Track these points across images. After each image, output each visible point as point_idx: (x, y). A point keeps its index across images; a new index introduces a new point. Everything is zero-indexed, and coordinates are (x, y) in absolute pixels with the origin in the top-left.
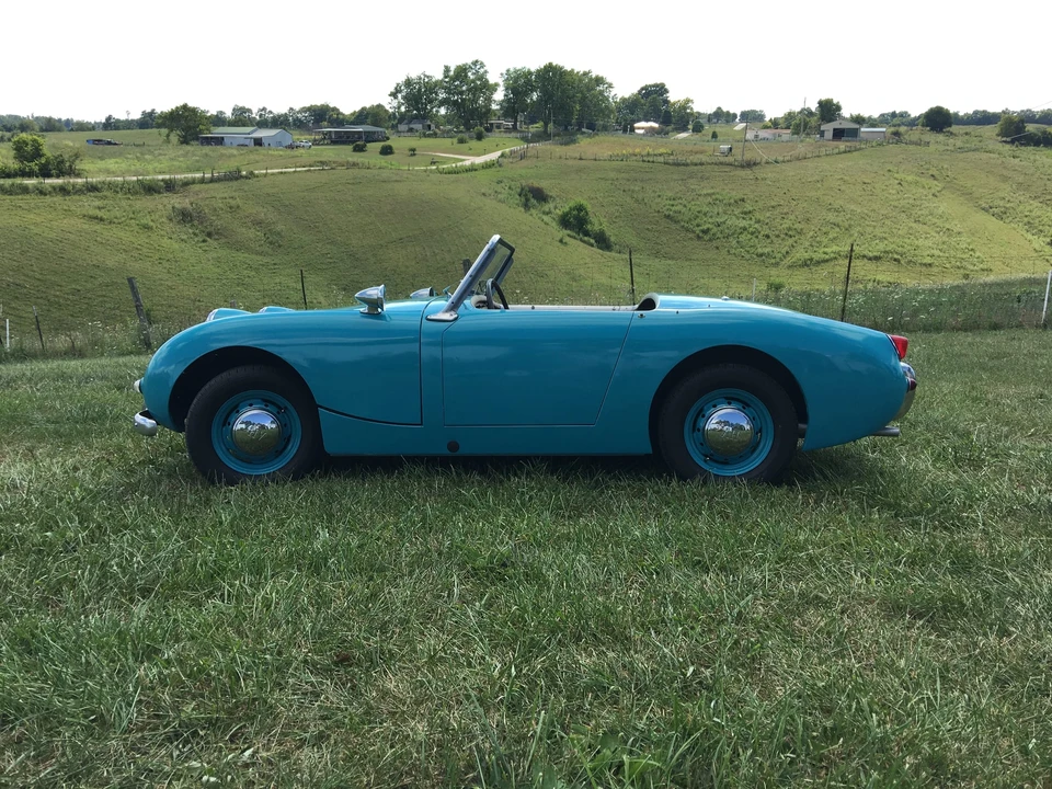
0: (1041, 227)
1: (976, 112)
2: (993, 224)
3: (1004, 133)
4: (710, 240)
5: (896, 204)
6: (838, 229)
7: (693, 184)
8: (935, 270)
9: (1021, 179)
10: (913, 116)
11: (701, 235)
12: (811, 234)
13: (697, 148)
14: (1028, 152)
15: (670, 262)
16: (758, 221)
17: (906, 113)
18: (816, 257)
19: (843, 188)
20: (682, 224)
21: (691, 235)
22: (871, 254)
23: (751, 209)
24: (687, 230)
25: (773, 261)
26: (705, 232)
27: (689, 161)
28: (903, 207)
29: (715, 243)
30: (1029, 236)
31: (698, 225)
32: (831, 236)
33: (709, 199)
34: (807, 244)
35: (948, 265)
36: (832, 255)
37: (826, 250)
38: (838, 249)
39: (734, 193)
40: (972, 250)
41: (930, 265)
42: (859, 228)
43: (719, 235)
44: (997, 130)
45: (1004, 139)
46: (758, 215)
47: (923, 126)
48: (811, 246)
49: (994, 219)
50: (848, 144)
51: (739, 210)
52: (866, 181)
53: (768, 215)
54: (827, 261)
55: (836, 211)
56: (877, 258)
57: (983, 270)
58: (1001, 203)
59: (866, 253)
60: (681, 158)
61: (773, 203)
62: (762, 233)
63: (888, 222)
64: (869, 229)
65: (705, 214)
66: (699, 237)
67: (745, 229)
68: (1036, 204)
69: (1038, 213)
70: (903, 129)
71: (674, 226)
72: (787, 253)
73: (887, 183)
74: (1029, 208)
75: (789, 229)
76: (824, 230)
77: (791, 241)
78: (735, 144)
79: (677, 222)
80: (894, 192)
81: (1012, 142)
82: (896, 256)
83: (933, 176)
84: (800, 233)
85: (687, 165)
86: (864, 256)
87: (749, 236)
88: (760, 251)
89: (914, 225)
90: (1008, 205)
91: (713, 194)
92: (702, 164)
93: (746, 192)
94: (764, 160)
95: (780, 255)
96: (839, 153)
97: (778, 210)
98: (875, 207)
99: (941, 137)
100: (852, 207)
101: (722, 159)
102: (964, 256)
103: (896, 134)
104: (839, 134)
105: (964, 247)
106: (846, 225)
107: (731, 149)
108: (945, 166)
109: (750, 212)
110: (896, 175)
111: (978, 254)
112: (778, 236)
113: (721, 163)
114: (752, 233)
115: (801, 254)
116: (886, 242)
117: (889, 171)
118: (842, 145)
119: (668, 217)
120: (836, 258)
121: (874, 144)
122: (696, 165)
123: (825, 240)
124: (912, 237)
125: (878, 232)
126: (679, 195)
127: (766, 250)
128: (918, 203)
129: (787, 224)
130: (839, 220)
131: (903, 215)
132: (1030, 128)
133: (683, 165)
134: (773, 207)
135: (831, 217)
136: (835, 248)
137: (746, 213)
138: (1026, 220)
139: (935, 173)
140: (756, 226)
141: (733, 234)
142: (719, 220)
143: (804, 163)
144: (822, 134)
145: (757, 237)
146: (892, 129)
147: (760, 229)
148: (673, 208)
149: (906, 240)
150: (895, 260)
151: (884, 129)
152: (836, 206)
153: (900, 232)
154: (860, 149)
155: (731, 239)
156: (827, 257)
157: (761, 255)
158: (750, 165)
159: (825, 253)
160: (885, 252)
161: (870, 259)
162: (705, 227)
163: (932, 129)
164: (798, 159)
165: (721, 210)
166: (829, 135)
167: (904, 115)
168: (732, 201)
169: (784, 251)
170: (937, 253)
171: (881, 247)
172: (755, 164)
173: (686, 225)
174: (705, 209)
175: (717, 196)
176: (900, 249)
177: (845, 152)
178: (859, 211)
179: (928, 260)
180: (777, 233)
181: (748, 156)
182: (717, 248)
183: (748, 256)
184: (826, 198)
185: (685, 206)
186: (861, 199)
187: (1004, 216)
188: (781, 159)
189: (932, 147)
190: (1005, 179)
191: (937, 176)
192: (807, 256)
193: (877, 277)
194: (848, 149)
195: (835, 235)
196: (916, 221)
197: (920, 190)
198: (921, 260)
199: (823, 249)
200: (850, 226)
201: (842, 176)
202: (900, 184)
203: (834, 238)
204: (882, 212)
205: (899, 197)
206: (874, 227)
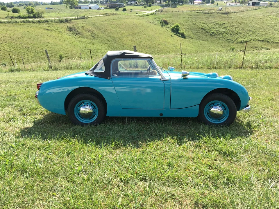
4: (214, 35)
5: (269, 25)
6: (252, 32)
7: (210, 19)
11: (211, 34)
12: (244, 33)
13: (212, 8)
15: (202, 41)
16: (228, 30)
18: (245, 40)
19: (254, 20)
20: (206, 30)
21: (209, 34)
22: (261, 40)
23: (227, 26)
24: (208, 32)
25: (232, 41)
26: (213, 33)
27: (209, 12)
28: (271, 26)
29: (215, 36)
31: (211, 31)
32: (249, 34)
33: (215, 23)
34: (242, 36)
36: (249, 40)
37: (248, 38)
38: (251, 38)
39: (222, 22)
41: (278, 43)
42: (258, 32)
43: (217, 34)
46: (228, 28)
47: (278, 2)
48: (244, 37)
50: (256, 7)
51: (223, 26)
52: (261, 18)
53: (231, 28)
55: (252, 27)
56: (263, 41)
59: (259, 39)
60: (207, 11)
61: (233, 25)
62: (230, 33)
63: (266, 30)
64: (261, 32)
65: (213, 28)
66: (211, 35)
67: (224, 32)
70: (273, 3)
71: (204, 31)
72: (236, 39)
73: (267, 19)
75: (237, 32)
76: (248, 32)
77: (238, 36)
78: (223, 7)
79: (205, 30)
80: (269, 21)
82: (268, 40)
84: (240, 33)
85: (209, 13)
86: (259, 40)
87: (226, 34)
88: (228, 38)
89: (274, 31)
91: (216, 22)
92: (213, 13)
93: (225, 21)
94: (231, 12)
95: (234, 40)
97: (235, 26)
98: (263, 25)
100: (256, 26)
101: (219, 11)
104: (254, 4)
106: (254, 31)
107: (222, 8)
109: (226, 27)
110: (270, 16)
112: (234, 34)
113: (219, 13)
114: (227, 33)
115: (240, 39)
116: (265, 36)
117: (268, 15)
118: (255, 7)
119: (202, 29)
120: (250, 41)
121: (264, 7)
122: (211, 13)
123: (248, 35)
124: (273, 35)
125: (263, 33)
126: (206, 22)
127: (230, 38)
128: (276, 25)
129: (237, 30)
130: (252, 29)
131: (271, 28)
133: (208, 13)
134: (233, 26)
135: (250, 29)
136: (250, 38)
137: (225, 27)
140: (228, 31)
141: (221, 33)
142: (217, 29)
143: (243, 13)
144: (249, 4)
145: (228, 34)
146: (270, 3)
147: (229, 32)
148: (204, 26)
149: (272, 36)
150: (268, 41)
151: (267, 3)
152: (251, 25)
153: (270, 33)
154: (260, 9)
155: (220, 35)
156: (248, 40)
157: (229, 40)
158: (227, 13)
159: (247, 39)
160: (265, 39)
161: (260, 41)
162: (213, 31)
164: (241, 11)
165: (218, 27)
166: (251, 4)
168: (221, 24)
169: (235, 38)
171: (264, 37)
172: (229, 13)
173: (207, 31)
174: (213, 26)
175: (217, 22)
176: (269, 38)
177: (255, 9)
178: (258, 27)
179: (277, 41)
180: (234, 33)
181: (227, 11)
182: (216, 38)
183: (225, 40)
184: (249, 23)
185: (207, 25)
186: (259, 23)
188: (236, 11)
192: (242, 40)
193: (262, 46)
194: (256, 9)
195: (251, 34)
196: (275, 30)
197: (277, 21)
198: (275, 41)
199: (247, 38)
200: (255, 31)
201: (254, 17)
202: (271, 19)
203: (250, 35)
204: (265, 27)
205: (270, 23)
206: (262, 32)
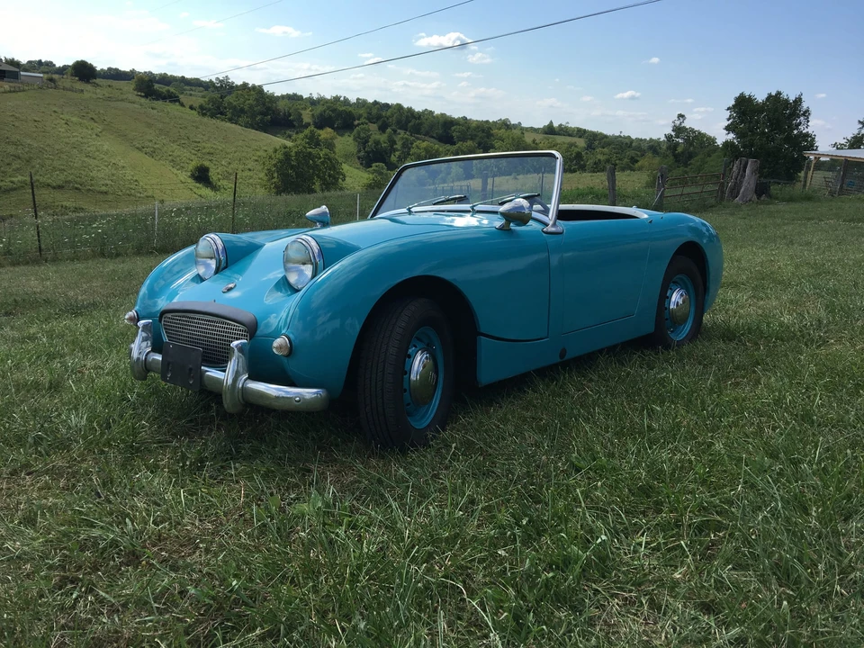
0: (182, 165)
1: (110, 69)
2: (148, 160)
3: (138, 88)
5: (67, 140)
6: (19, 161)
8: (110, 197)
9: (161, 126)
10: (57, 66)
14: (160, 103)
17: (51, 63)
19: (17, 124)
22: (54, 184)
28: (74, 143)
30: (175, 171)
32: (14, 167)
35: (120, 193)
36: (19, 185)
40: (136, 181)
41: (106, 193)
42: (39, 161)
44: (133, 86)
45: (139, 93)
47: (72, 75)
49: (147, 156)
50: (11, 84)
52: (37, 119)
54: (15, 189)
55: (14, 144)
56: (60, 187)
57: (147, 197)
58: (150, 144)
63: (62, 156)
64: (48, 162)
68: (175, 147)
69: (179, 153)
70: (56, 76)
73: (54, 122)
74: (170, 149)
76: (7, 161)
80: (63, 130)
81: (146, 97)
82: (79, 186)
83: (92, 119)
89: (86, 159)
90: (155, 146)
96: (5, 92)
98: (49, 142)
99: (88, 87)
100: (29, 141)
102: (132, 186)
103: (51, 80)
105: (130, 178)
106: (27, 157)
108: (101, 112)
110: (61, 116)
111: (141, 184)
116: (65, 173)
117: (55, 112)
118: (6, 85)
120: (22, 187)
121: (36, 87)
123: (10, 171)
124: (87, 169)
125: (56, 163)
128: (85, 141)
130: (18, 153)
131: (75, 150)
132: (157, 86)
135: (11, 149)
136: (20, 178)
138: (170, 158)
139: (95, 117)
146: (46, 76)
149: (82, 172)
150: (77, 188)
151: (41, 75)
152: (13, 140)
153: (75, 165)
154: (24, 91)
156: (14, 186)
160: (66, 182)
161: (54, 188)
163: (80, 80)
167: (50, 64)
170: (109, 182)
171: (62, 177)
176: (79, 179)
177: (10, 92)
178: (35, 145)
179: (104, 188)
186: (35, 135)
187: (154, 154)
189: (86, 95)
190: (149, 125)
191: (97, 120)
193: (64, 203)
194: (12, 89)
195: (18, 166)
196: (87, 156)
197: (85, 130)
198: (97, 189)
199: (10, 179)
200: (31, 158)
201: (13, 113)
202: (66, 123)
203: (18, 169)
204: (57, 147)
205: (69, 135)
206: (53, 160)
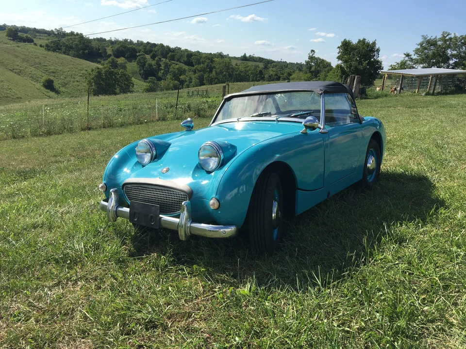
0: (37, 79)
2: (17, 77)
3: (9, 35)
9: (24, 57)
14: (21, 44)
30: (33, 83)
40: (10, 89)
44: (5, 34)
45: (9, 38)
49: (16, 75)
57: (18, 98)
58: (18, 68)
68: (33, 69)
69: (35, 72)
74: (30, 70)
81: (14, 40)
90: (21, 69)
102: (8, 92)
105: (6, 87)
111: (14, 91)
132: (20, 34)
138: (30, 75)
187: (20, 73)
190: (17, 57)
